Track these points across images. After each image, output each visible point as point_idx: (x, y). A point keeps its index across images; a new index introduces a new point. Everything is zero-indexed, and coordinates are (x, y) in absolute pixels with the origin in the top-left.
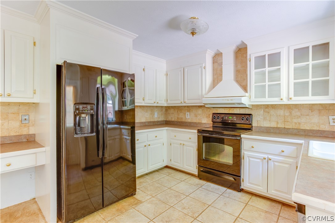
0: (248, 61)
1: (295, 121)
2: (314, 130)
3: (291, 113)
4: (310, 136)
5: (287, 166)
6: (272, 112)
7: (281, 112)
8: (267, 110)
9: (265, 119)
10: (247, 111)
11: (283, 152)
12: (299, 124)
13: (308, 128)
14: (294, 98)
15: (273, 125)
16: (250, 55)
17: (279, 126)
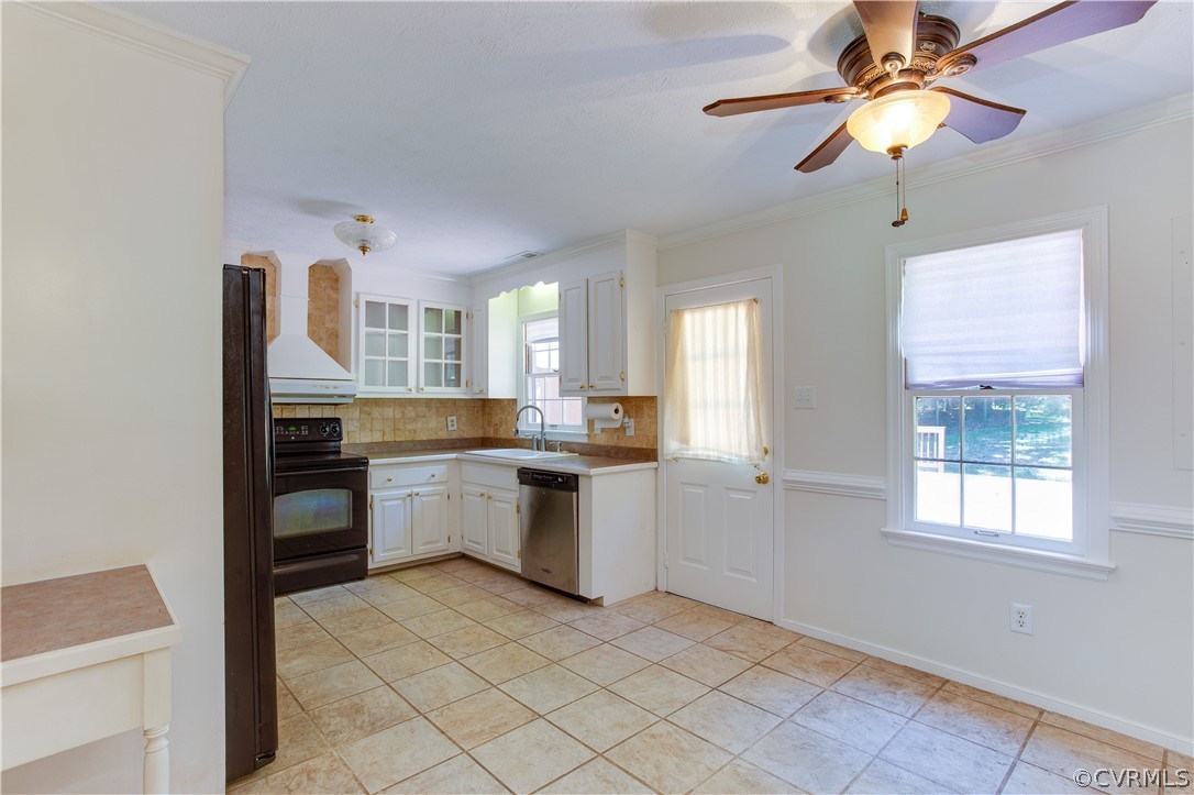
0: (353, 307)
1: (409, 427)
2: (431, 441)
3: (403, 413)
4: (417, 451)
5: (436, 498)
6: (376, 412)
7: (389, 412)
8: (367, 409)
9: (362, 427)
10: (328, 413)
11: (433, 476)
12: (415, 431)
13: (425, 439)
14: (427, 389)
15: (377, 438)
16: (358, 294)
17: (386, 439)
